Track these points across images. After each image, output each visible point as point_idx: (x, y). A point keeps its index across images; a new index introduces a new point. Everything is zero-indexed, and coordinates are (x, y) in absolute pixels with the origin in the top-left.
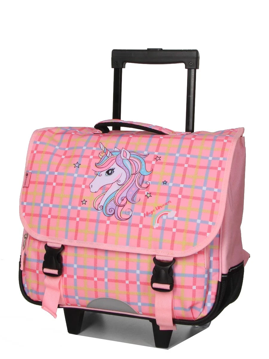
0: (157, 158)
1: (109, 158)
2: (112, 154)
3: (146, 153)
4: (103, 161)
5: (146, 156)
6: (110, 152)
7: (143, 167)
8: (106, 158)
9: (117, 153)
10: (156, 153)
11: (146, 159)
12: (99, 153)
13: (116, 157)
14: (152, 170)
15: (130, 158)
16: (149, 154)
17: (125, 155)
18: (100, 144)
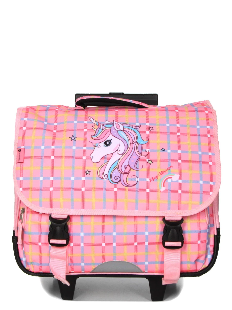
0: (149, 128)
1: (103, 131)
2: (105, 127)
3: (137, 124)
4: (99, 133)
6: (103, 125)
7: (139, 137)
8: (100, 130)
9: (110, 126)
10: (148, 124)
12: (92, 126)
13: (111, 129)
14: (148, 139)
15: (124, 130)
16: (141, 125)
17: (118, 127)
18: (90, 118)
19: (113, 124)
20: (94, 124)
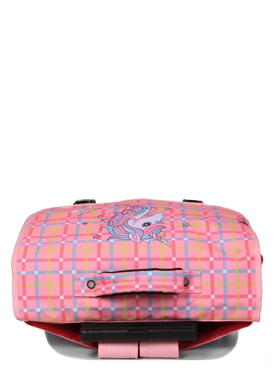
0: (99, 237)
1: (153, 232)
2: (150, 236)
3: (112, 241)
4: (157, 230)
5: (110, 238)
6: (153, 237)
7: (111, 230)
8: (156, 232)
9: (144, 237)
10: (99, 241)
11: (110, 236)
12: (165, 235)
13: (144, 234)
14: (100, 229)
15: (128, 234)
16: (108, 240)
17: (135, 237)
18: (169, 245)
19: (141, 239)
20: (163, 238)
